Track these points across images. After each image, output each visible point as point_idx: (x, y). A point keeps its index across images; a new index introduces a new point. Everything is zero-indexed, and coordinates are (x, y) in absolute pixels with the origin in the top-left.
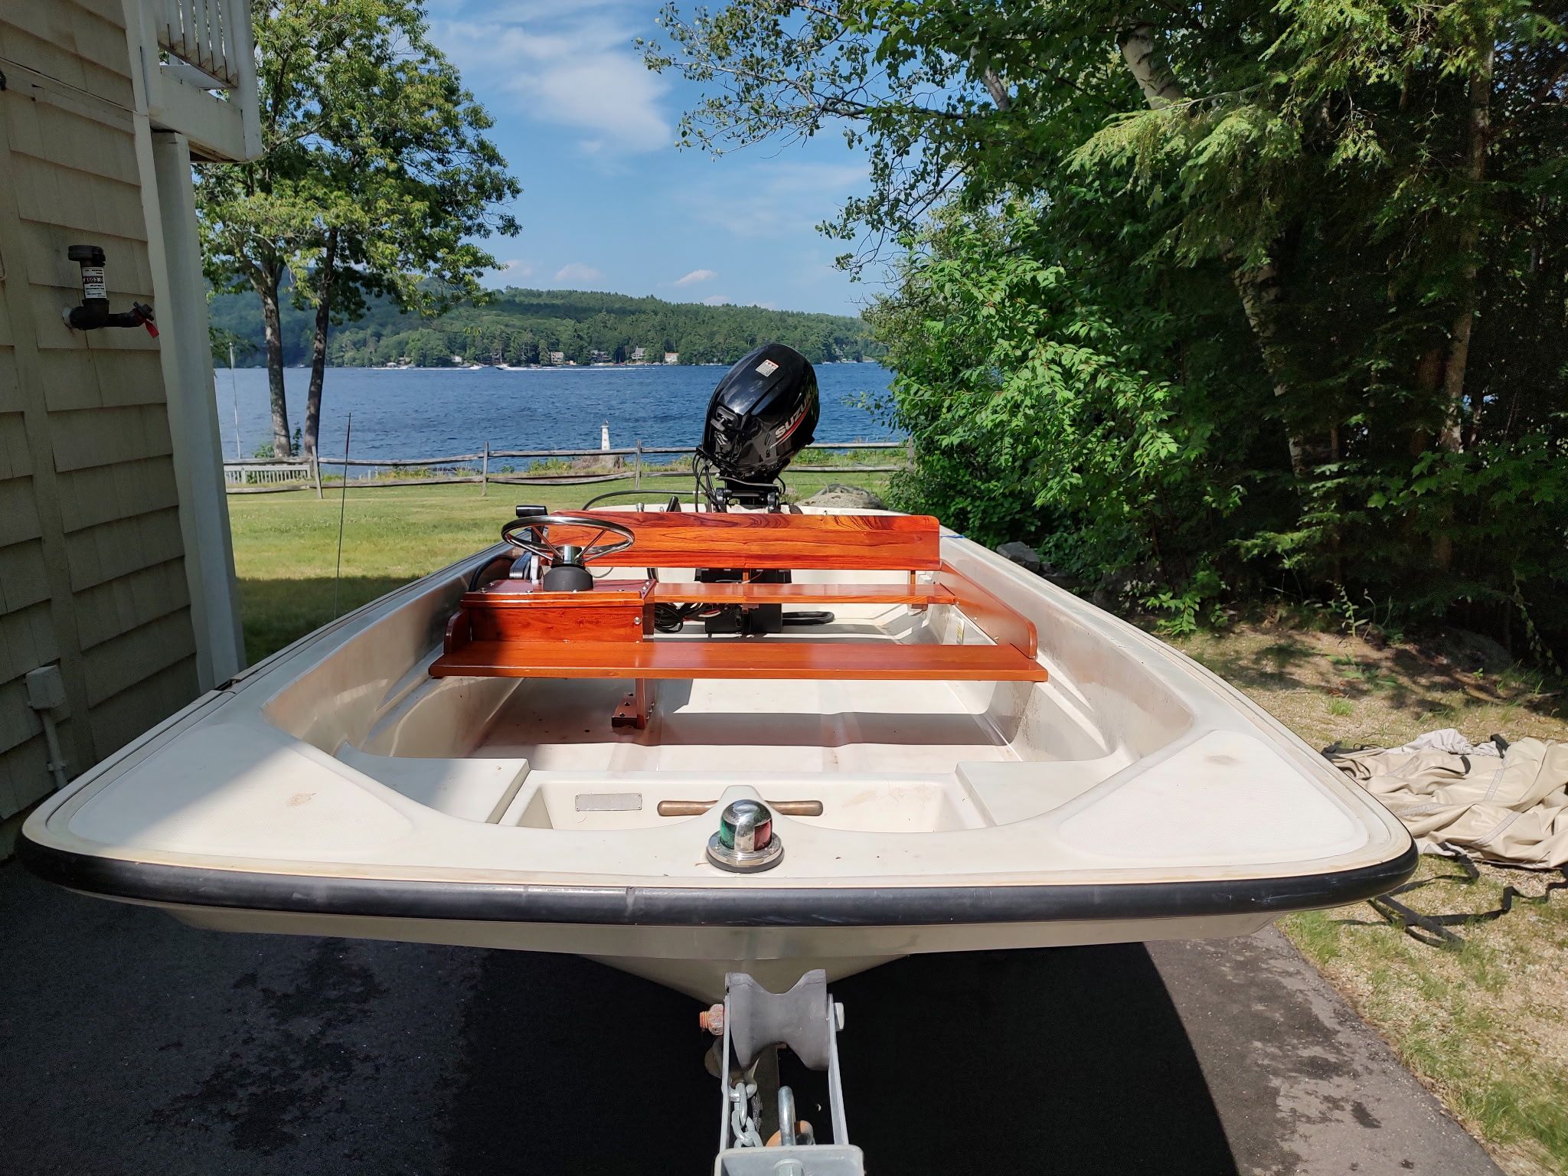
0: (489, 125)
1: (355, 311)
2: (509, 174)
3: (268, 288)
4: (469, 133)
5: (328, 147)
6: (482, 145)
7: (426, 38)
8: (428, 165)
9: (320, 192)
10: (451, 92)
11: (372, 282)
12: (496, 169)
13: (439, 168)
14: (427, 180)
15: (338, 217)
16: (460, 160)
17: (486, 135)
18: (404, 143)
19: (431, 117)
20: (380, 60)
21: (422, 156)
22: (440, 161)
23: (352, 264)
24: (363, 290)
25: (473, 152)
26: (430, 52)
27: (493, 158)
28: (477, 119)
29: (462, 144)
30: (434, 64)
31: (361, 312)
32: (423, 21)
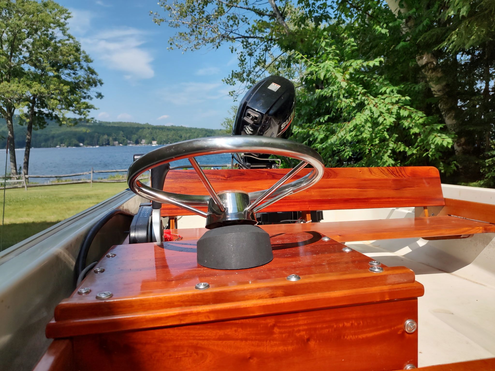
0: (91, 61)
1: (42, 125)
2: (99, 78)
3: (9, 117)
4: (84, 64)
5: (33, 69)
6: (89, 68)
7: (68, 32)
8: (69, 74)
9: (29, 83)
10: (78, 50)
11: (49, 116)
12: (94, 76)
13: (73, 76)
14: (69, 79)
15: (35, 91)
16: (81, 73)
17: (91, 65)
18: (60, 67)
19: (71, 59)
20: (51, 39)
21: (67, 71)
22: (74, 74)
23: (42, 110)
24: (45, 118)
25: (86, 70)
26: (70, 37)
27: (93, 72)
28: (87, 60)
29: (82, 68)
30: (71, 41)
31: (45, 125)
32: (67, 26)
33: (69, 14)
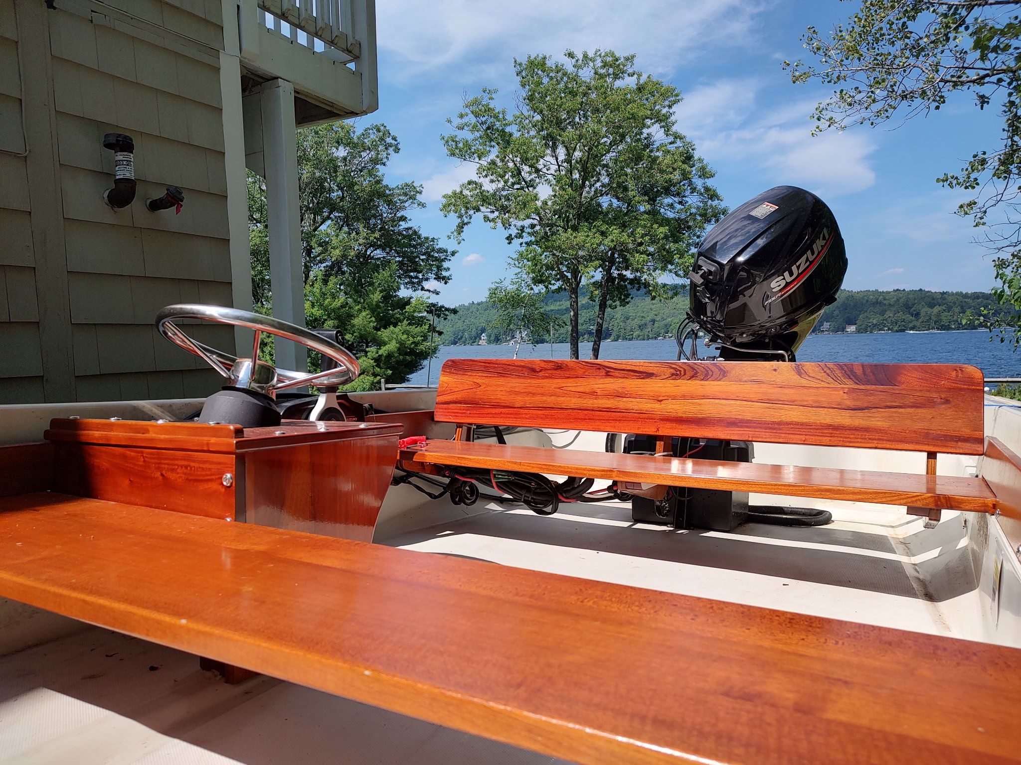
0: (712, 176)
1: (624, 300)
2: (723, 205)
3: (573, 288)
4: (699, 183)
5: (615, 203)
6: (707, 189)
7: (674, 128)
8: (671, 206)
9: (603, 228)
10: (688, 158)
11: (635, 281)
12: (715, 203)
13: (679, 207)
14: (670, 215)
15: (613, 241)
16: (693, 200)
17: (710, 183)
18: (658, 194)
19: (676, 176)
20: (647, 146)
21: (668, 200)
22: (680, 203)
23: (624, 273)
24: (629, 286)
25: (701, 194)
26: (677, 136)
27: (713, 196)
28: (705, 173)
29: (693, 190)
30: (679, 143)
31: (628, 300)
32: (673, 118)
33: (677, 95)
